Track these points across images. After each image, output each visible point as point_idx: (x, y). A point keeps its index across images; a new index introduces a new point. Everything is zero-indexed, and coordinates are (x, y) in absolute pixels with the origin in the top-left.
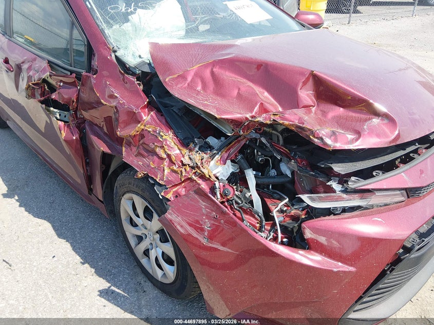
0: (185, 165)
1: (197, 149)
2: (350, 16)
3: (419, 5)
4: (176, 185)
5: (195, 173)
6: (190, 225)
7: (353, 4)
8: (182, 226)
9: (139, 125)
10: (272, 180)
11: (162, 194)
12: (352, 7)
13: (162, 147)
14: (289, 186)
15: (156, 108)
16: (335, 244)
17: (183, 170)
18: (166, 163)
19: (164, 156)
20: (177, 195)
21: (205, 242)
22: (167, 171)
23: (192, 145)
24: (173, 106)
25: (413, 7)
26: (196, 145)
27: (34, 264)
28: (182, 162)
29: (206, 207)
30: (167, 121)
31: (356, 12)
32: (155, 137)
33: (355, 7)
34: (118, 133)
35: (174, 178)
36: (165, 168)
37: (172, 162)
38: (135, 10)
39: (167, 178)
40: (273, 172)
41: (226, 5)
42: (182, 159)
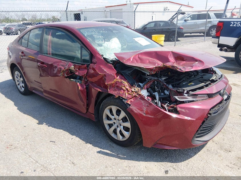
0: (133, 92)
1: (136, 86)
2: (175, 43)
3: (206, 36)
4: (130, 99)
5: (137, 94)
6: (139, 110)
7: (176, 37)
8: (136, 110)
9: (115, 80)
10: (162, 96)
11: (126, 102)
12: (176, 39)
13: (124, 86)
14: (168, 98)
15: (120, 74)
16: (188, 111)
17: (133, 93)
18: (126, 91)
19: (125, 89)
20: (131, 101)
21: (144, 115)
22: (127, 94)
23: (134, 85)
24: (126, 73)
25: (204, 37)
26: (135, 85)
27: (65, 142)
28: (132, 91)
29: (144, 103)
30: (125, 78)
31: (178, 41)
32: (121, 83)
33: (177, 38)
34: (106, 84)
35: (130, 96)
36: (126, 93)
37: (128, 91)
38: (105, 42)
39: (127, 96)
40: (162, 94)
41: (134, 39)
42: (132, 90)
